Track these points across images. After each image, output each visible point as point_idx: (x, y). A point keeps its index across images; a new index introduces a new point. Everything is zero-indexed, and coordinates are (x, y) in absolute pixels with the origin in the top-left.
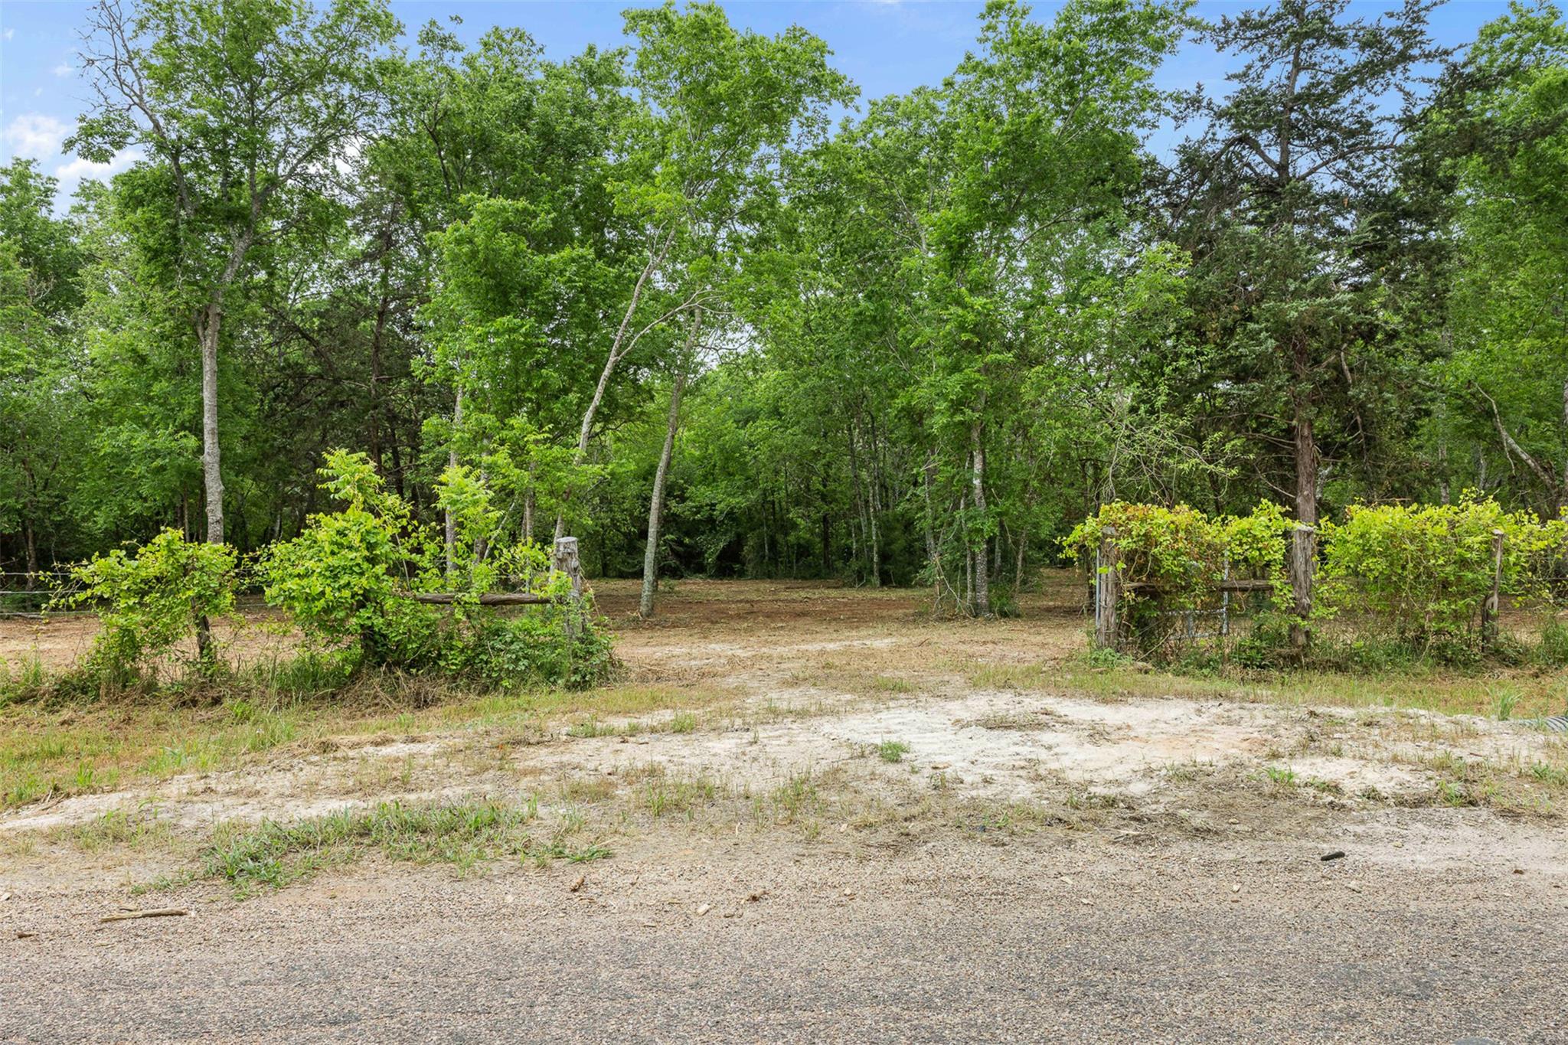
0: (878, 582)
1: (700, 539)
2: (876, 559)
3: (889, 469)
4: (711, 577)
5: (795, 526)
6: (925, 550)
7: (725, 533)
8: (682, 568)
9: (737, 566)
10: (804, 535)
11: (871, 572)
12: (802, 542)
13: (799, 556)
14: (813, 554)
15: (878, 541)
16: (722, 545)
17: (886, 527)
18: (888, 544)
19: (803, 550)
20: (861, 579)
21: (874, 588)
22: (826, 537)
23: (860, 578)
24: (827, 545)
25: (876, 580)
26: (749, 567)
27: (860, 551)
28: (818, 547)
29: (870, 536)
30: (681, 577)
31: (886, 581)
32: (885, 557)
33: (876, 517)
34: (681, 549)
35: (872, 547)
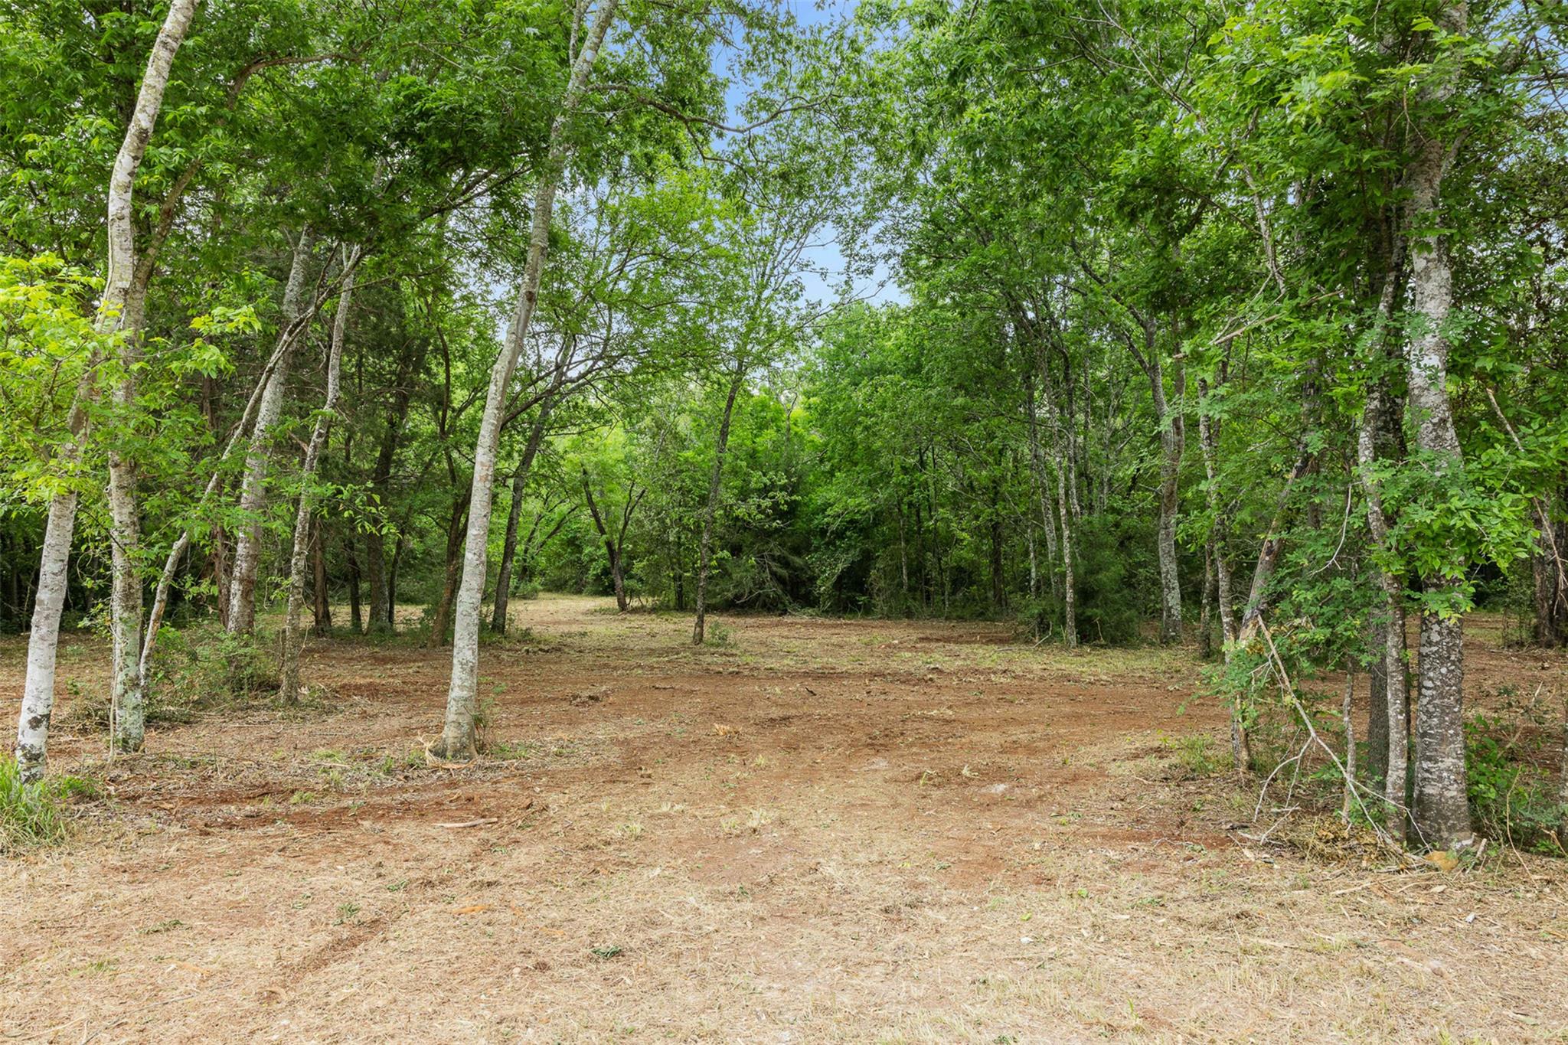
0: (1073, 638)
1: (811, 558)
2: (1070, 596)
3: (1094, 448)
4: (826, 613)
5: (952, 541)
6: (1156, 583)
7: (847, 551)
8: (787, 599)
9: (862, 599)
10: (967, 555)
11: (1063, 621)
12: (963, 564)
13: (957, 584)
14: (979, 583)
15: (1074, 565)
16: (840, 566)
17: (1087, 543)
18: (1092, 572)
19: (962, 577)
20: (1043, 627)
21: (1066, 647)
22: (995, 556)
23: (1044, 629)
24: (998, 570)
25: (1070, 634)
26: (878, 601)
27: (1044, 583)
28: (986, 573)
29: (1060, 558)
30: (784, 612)
31: (1088, 634)
32: (1085, 595)
33: (1070, 524)
34: (784, 572)
35: (1063, 575)
